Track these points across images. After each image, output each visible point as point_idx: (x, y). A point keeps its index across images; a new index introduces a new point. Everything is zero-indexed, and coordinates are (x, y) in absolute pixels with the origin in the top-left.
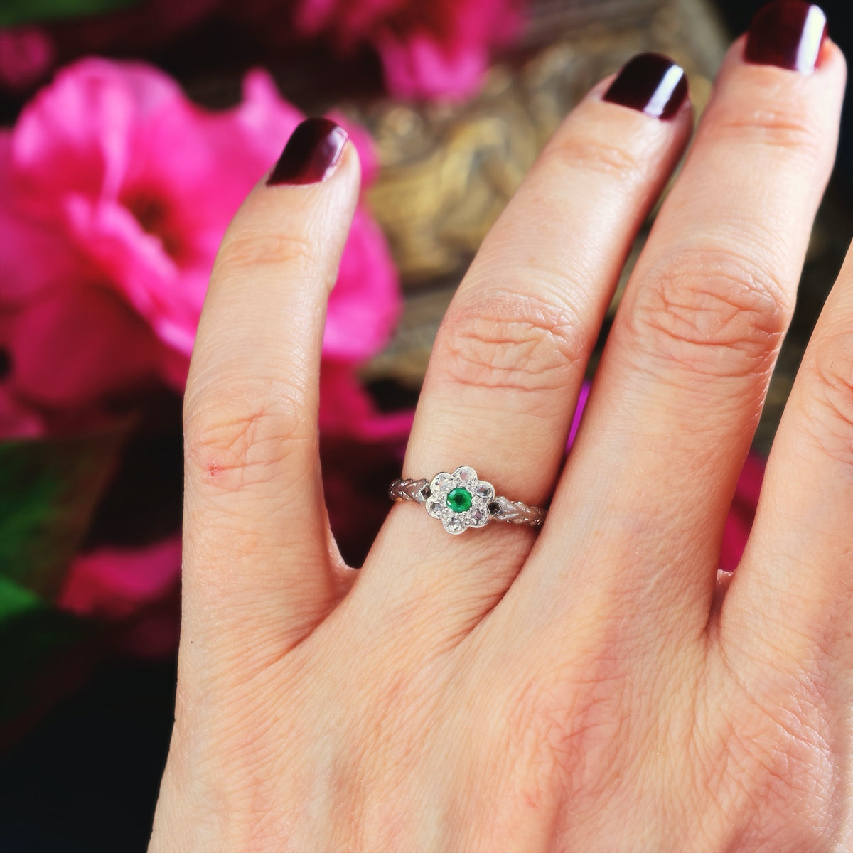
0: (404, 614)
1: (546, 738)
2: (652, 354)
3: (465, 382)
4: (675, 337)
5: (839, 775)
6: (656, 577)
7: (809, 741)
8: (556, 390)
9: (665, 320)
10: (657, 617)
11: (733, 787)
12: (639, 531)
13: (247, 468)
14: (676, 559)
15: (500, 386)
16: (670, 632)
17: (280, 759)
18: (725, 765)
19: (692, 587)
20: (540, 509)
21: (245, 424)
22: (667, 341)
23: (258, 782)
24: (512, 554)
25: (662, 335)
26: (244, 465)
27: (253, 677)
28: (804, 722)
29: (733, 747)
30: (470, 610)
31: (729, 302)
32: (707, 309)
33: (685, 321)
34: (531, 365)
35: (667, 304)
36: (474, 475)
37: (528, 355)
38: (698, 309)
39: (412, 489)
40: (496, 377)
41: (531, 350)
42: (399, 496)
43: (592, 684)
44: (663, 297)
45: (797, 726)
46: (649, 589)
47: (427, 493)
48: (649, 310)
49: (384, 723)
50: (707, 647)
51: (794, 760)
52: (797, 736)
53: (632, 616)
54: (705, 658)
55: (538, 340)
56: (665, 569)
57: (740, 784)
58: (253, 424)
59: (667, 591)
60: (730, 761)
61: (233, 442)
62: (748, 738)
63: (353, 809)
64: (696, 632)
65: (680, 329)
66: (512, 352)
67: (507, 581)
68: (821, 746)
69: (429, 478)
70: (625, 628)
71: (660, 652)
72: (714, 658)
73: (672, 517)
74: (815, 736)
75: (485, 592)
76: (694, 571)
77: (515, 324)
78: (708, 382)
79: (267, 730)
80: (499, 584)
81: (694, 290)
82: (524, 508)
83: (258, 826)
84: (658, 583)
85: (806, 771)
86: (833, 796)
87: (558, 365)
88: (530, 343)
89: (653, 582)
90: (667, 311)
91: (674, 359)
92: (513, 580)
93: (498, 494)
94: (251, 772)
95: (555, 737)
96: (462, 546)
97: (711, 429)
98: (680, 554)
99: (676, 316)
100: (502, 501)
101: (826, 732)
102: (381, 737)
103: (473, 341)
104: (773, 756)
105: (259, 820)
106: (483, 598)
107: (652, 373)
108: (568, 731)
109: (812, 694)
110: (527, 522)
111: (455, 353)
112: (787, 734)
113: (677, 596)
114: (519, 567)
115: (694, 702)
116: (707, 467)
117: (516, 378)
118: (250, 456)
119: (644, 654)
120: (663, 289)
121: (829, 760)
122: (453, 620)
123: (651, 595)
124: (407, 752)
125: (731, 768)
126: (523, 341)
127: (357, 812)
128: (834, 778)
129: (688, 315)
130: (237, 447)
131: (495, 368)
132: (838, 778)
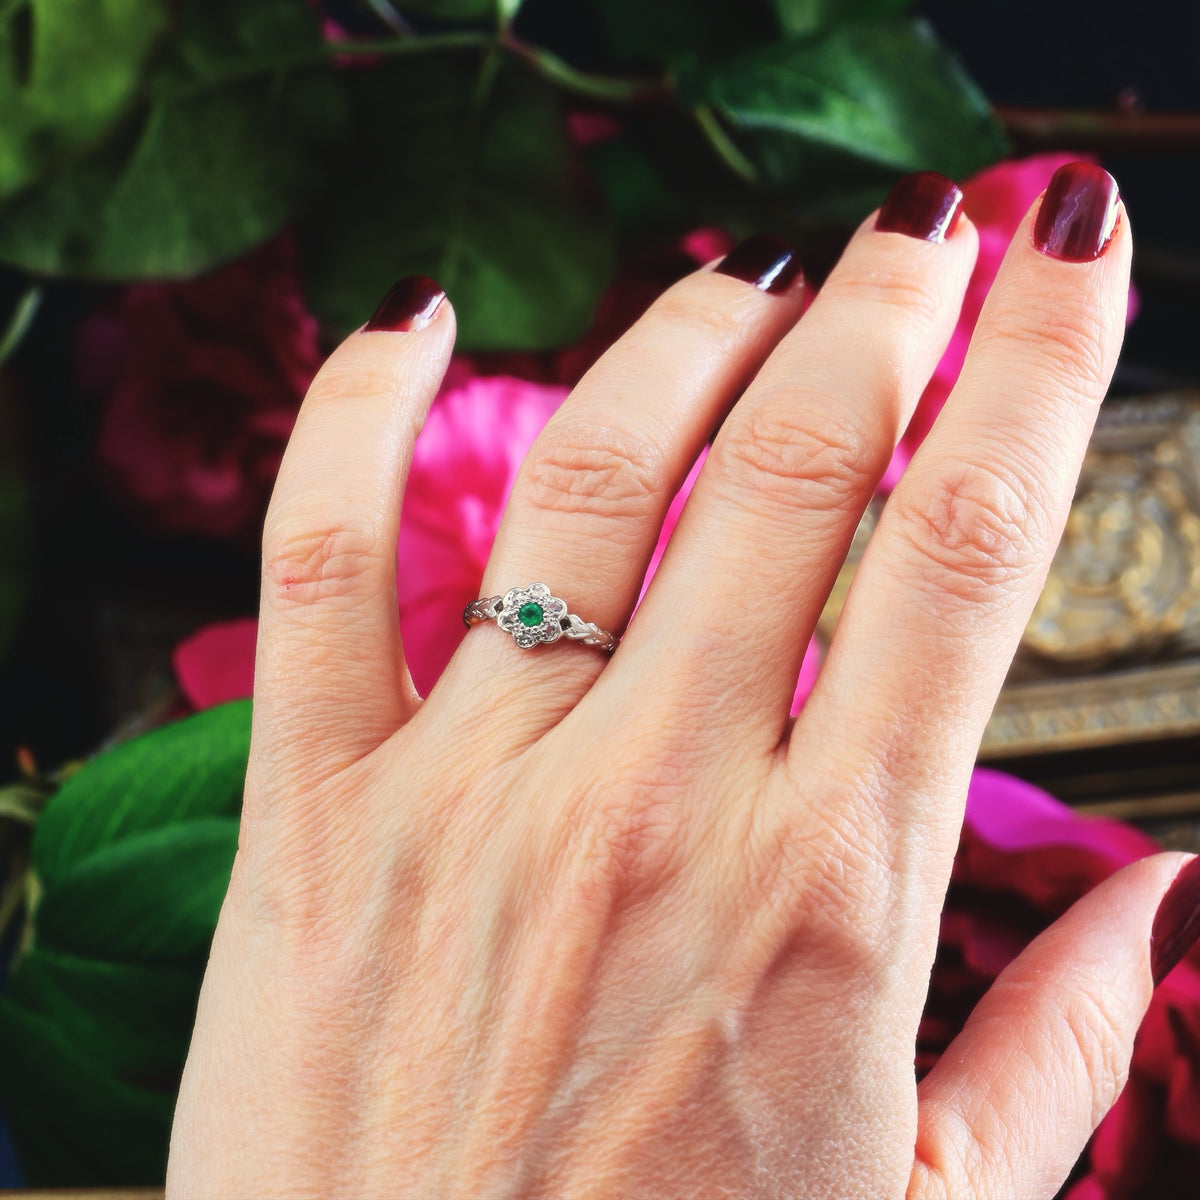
0: (471, 728)
1: (603, 835)
2: (737, 484)
3: (543, 507)
4: (761, 468)
5: (895, 893)
6: (726, 695)
7: (866, 852)
8: (632, 519)
9: (752, 451)
10: (724, 732)
11: (786, 887)
12: (711, 650)
13: (322, 582)
14: (747, 680)
15: (577, 510)
16: (736, 747)
17: (338, 866)
18: (780, 865)
19: (762, 709)
20: (613, 634)
21: (323, 538)
22: (754, 472)
23: (315, 888)
24: (583, 673)
25: (746, 465)
26: (320, 579)
27: (316, 786)
28: (861, 833)
29: (788, 849)
30: (538, 722)
31: (818, 438)
32: (793, 443)
33: (772, 454)
34: (610, 491)
35: (756, 438)
36: (547, 591)
37: (607, 482)
38: (786, 442)
39: (486, 606)
40: (575, 500)
41: (611, 476)
42: (473, 615)
43: (653, 787)
44: (753, 431)
45: (854, 835)
46: (717, 706)
47: (499, 608)
48: (738, 442)
49: (446, 829)
50: (772, 765)
51: (848, 867)
52: (854, 845)
53: (699, 729)
54: (768, 774)
55: (616, 467)
56: (735, 688)
57: (792, 882)
58: (330, 539)
59: (736, 709)
60: (784, 863)
61: (310, 554)
62: (803, 840)
63: (411, 912)
64: (763, 749)
65: (767, 460)
66: (591, 477)
67: (576, 697)
68: (878, 860)
69: (502, 595)
70: (692, 739)
71: (725, 763)
72: (778, 775)
73: (744, 639)
74: (872, 849)
75: (553, 705)
76: (766, 695)
77: (594, 452)
78: (791, 512)
79: (326, 838)
80: (567, 699)
81: (783, 425)
82: (595, 629)
83: (311, 930)
84: (727, 701)
85: (861, 880)
86: (889, 914)
87: (635, 494)
88: (609, 470)
89: (721, 700)
90: (754, 444)
91: (758, 489)
92: (581, 697)
93: (570, 612)
94: (308, 879)
95: (612, 833)
96: (531, 662)
97: (790, 558)
98: (752, 675)
99: (763, 449)
100: (574, 619)
101: (885, 847)
102: (443, 842)
103: (552, 467)
104: (828, 860)
105: (313, 924)
106: (552, 711)
107: (736, 503)
108: (626, 827)
109: (872, 809)
110: (599, 645)
111: (536, 479)
112: (842, 840)
113: (746, 715)
114: (588, 686)
115: (753, 808)
116: (784, 594)
117: (594, 502)
118: (326, 569)
119: (708, 765)
120: (753, 424)
121: (886, 876)
122: (520, 730)
123: (718, 711)
124: (468, 854)
125: (785, 869)
126: (602, 468)
127: (414, 914)
128: (890, 894)
129: (776, 449)
130: (312, 561)
131: (572, 493)
132: (895, 897)
